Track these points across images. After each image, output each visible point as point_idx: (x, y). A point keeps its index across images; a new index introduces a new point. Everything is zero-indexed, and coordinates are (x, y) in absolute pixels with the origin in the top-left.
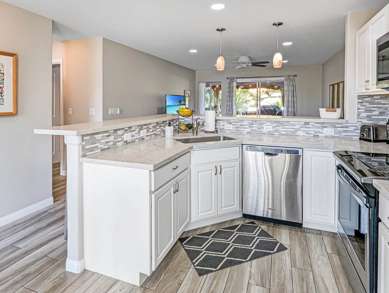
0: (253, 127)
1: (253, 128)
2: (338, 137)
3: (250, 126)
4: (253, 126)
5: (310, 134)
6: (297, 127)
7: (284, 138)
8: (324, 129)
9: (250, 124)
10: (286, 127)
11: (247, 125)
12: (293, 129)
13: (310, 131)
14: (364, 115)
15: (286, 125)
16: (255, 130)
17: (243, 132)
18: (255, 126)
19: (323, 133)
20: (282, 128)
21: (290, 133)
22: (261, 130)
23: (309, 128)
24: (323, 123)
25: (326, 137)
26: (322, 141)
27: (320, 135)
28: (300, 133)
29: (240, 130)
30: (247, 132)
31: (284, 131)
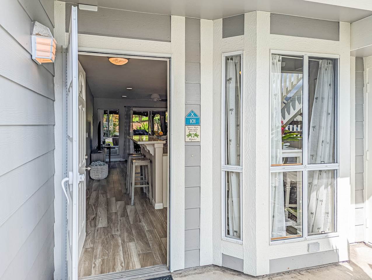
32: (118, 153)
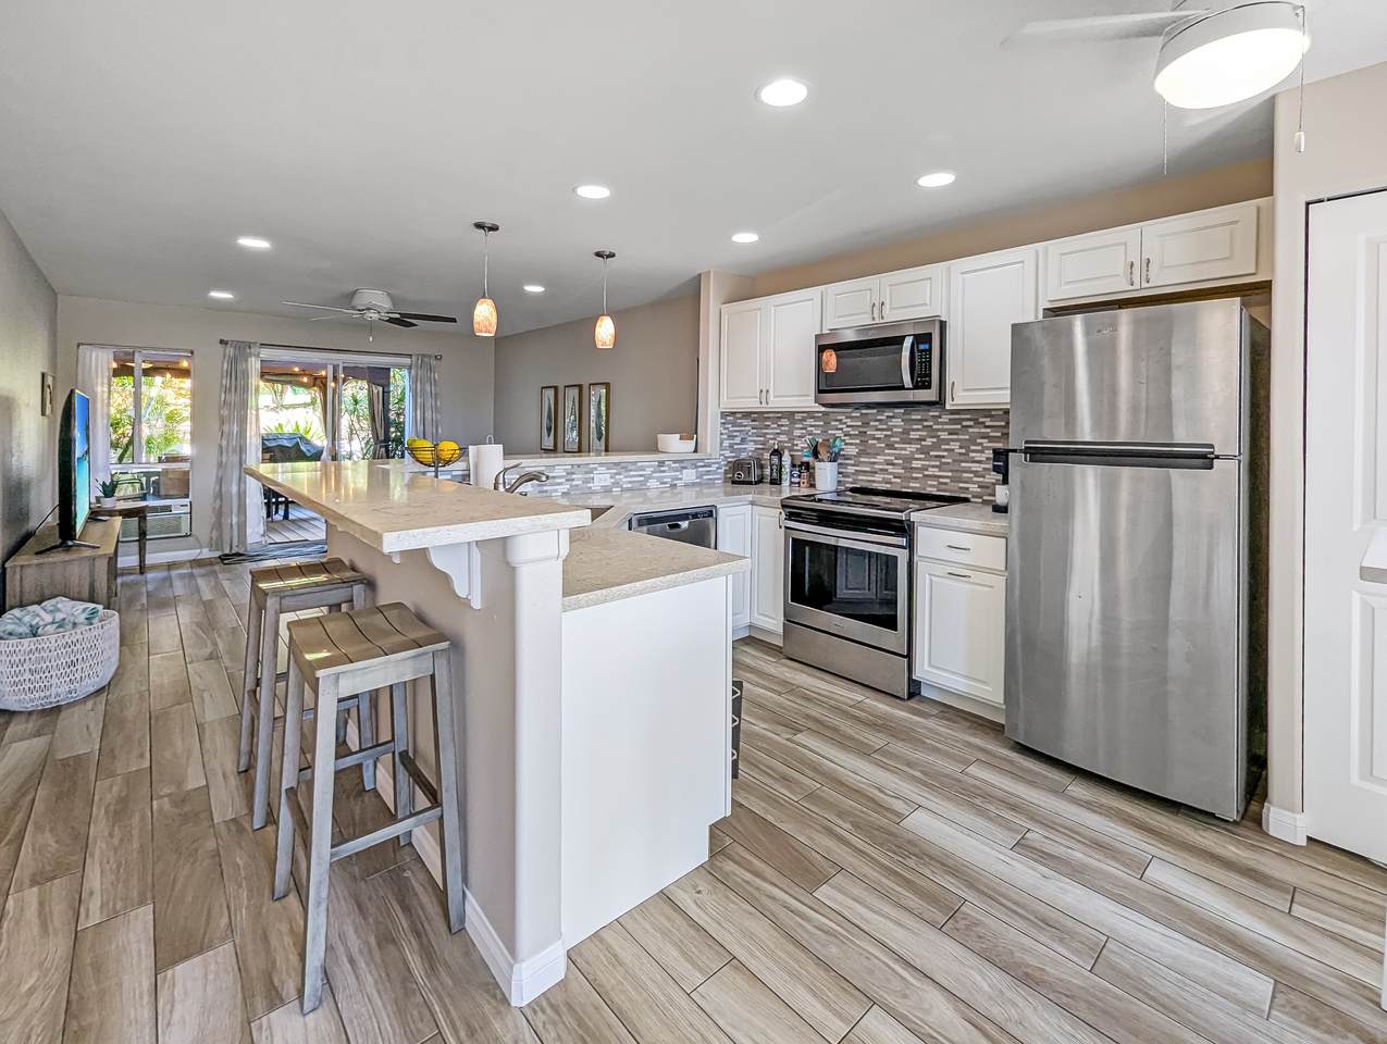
0: (573, 480)
1: (574, 483)
2: (699, 484)
3: (569, 477)
4: (574, 476)
5: (666, 483)
6: (648, 472)
7: (628, 498)
8: (684, 471)
9: (568, 474)
10: (632, 473)
11: (562, 477)
12: (641, 476)
13: (665, 477)
14: (726, 443)
15: (631, 470)
16: (577, 486)
17: (554, 494)
18: (578, 478)
19: (681, 479)
20: (626, 477)
21: (637, 485)
22: (589, 485)
23: (664, 471)
24: (682, 461)
25: (686, 485)
26: (680, 493)
27: (679, 483)
28: (653, 483)
29: (546, 491)
30: (563, 493)
31: (630, 482)
32: (185, 529)
